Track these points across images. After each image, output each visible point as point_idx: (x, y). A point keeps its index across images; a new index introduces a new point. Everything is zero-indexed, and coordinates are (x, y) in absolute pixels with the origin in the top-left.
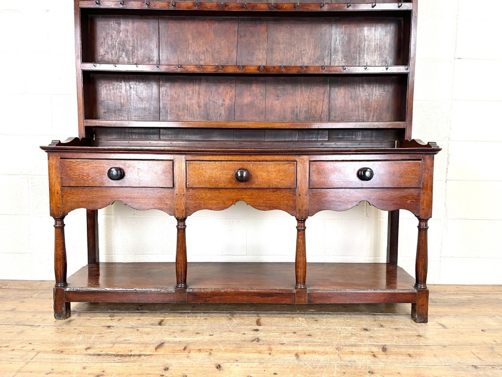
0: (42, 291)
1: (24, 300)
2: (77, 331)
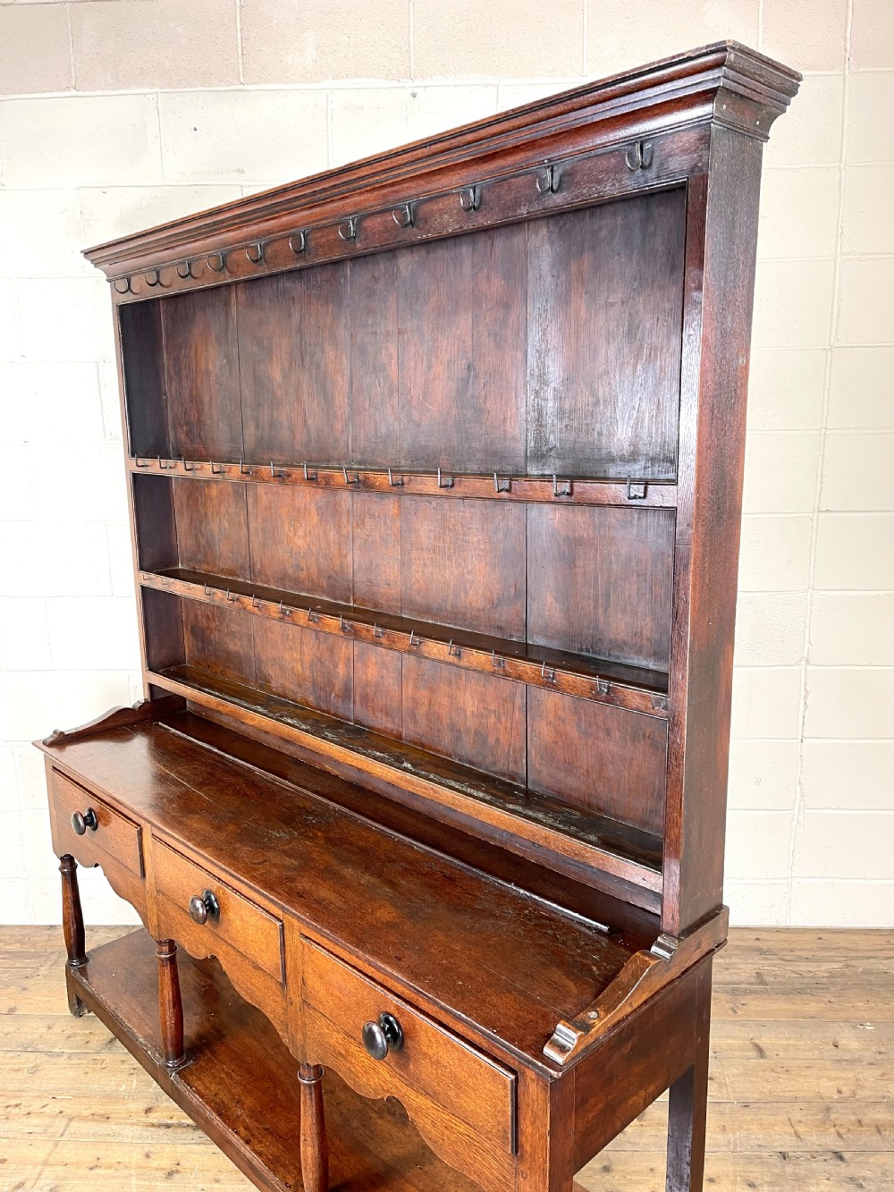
1: (26, 983)
2: (126, 1066)
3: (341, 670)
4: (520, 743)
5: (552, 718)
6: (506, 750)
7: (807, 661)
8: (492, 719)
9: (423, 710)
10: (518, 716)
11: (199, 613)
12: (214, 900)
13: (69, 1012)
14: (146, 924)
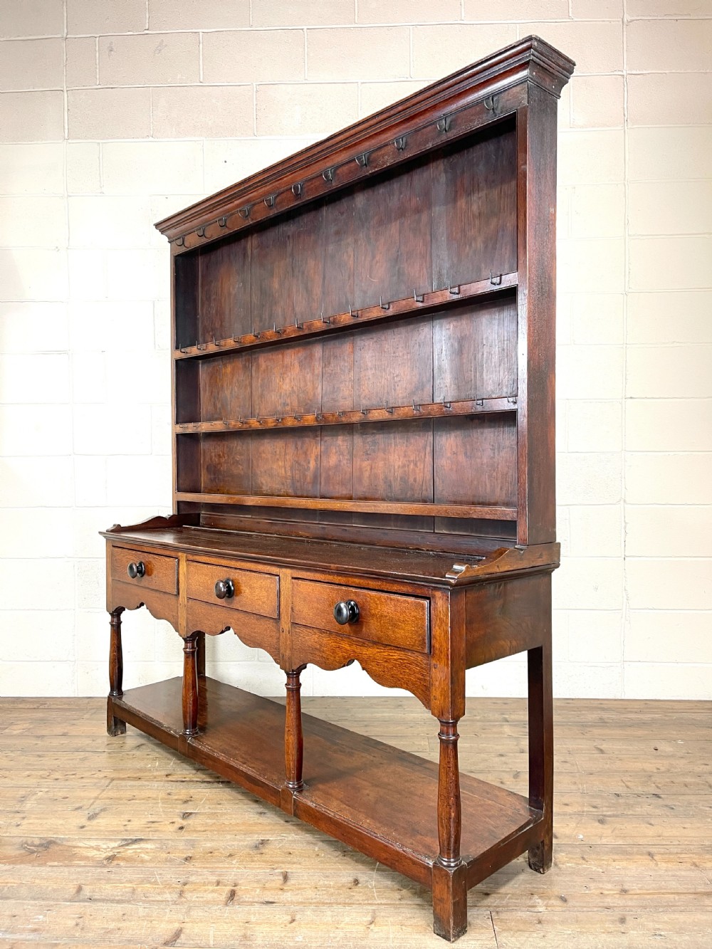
0: (93, 711)
1: (74, 722)
2: (150, 756)
3: (312, 465)
4: (429, 476)
5: (449, 455)
6: (421, 483)
7: (625, 501)
8: (412, 466)
9: (366, 474)
10: (429, 459)
11: (213, 454)
12: (231, 583)
13: (107, 734)
14: (177, 630)
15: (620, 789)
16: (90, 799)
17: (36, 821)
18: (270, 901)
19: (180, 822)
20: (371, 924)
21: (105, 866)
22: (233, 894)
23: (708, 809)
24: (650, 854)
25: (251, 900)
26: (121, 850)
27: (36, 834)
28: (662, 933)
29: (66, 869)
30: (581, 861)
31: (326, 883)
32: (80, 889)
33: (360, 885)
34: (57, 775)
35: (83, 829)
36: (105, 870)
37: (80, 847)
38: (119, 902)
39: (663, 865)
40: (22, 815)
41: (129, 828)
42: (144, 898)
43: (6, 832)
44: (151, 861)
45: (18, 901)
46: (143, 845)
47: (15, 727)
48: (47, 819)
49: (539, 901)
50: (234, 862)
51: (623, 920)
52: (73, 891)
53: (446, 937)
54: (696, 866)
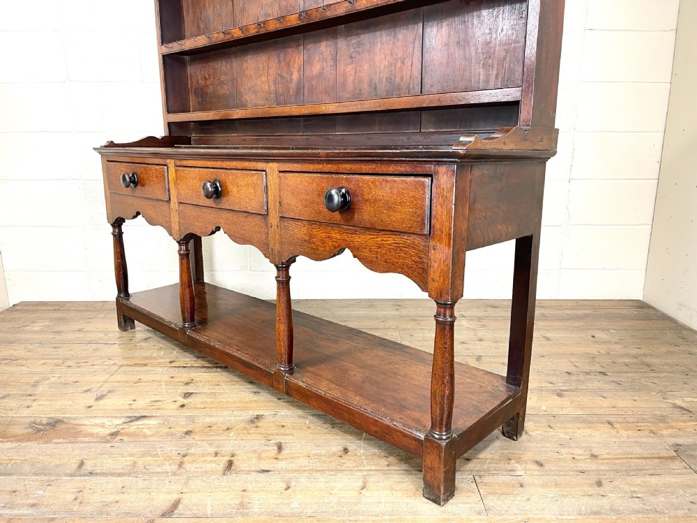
1: (90, 320)
2: (156, 347)
3: (295, 76)
4: (416, 73)
5: (439, 47)
7: (575, 129)
8: (399, 64)
10: (417, 54)
11: (200, 77)
12: (218, 185)
13: (118, 329)
14: (171, 235)
15: (572, 369)
16: (99, 382)
17: (47, 403)
18: (266, 469)
19: (181, 401)
20: (362, 489)
21: (108, 442)
22: (230, 463)
23: (651, 384)
24: (609, 423)
25: (247, 469)
26: (126, 426)
27: (45, 414)
28: (639, 495)
29: (70, 445)
30: (548, 429)
31: (318, 451)
32: (82, 464)
33: (349, 453)
34: (69, 363)
35: (90, 409)
36: (109, 445)
37: (86, 425)
38: (119, 475)
39: (624, 433)
40: (33, 398)
41: (133, 406)
42: (144, 471)
43: (16, 413)
44: (153, 435)
45: (21, 477)
46: (146, 421)
47: (36, 325)
48: (57, 400)
49: (518, 465)
50: (231, 435)
51: (599, 484)
52: (75, 466)
53: (436, 501)
54: (654, 433)
